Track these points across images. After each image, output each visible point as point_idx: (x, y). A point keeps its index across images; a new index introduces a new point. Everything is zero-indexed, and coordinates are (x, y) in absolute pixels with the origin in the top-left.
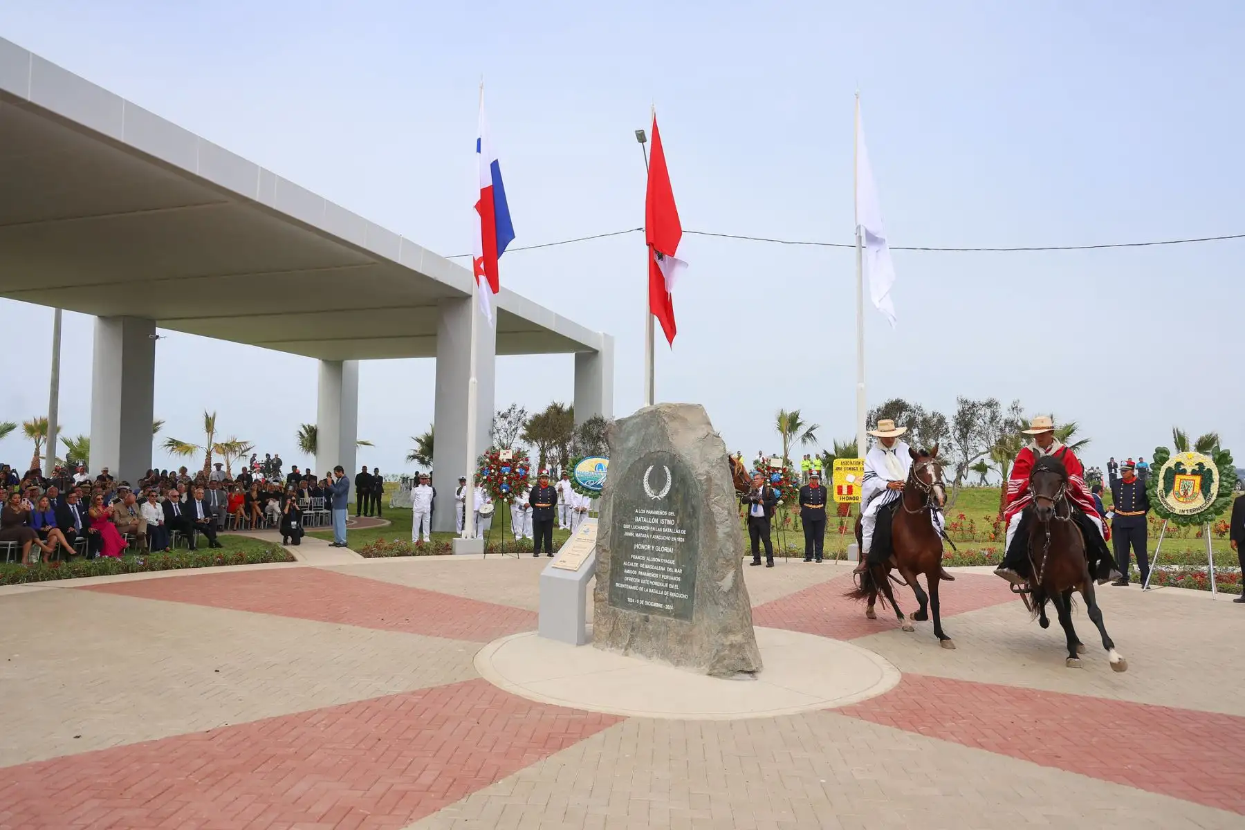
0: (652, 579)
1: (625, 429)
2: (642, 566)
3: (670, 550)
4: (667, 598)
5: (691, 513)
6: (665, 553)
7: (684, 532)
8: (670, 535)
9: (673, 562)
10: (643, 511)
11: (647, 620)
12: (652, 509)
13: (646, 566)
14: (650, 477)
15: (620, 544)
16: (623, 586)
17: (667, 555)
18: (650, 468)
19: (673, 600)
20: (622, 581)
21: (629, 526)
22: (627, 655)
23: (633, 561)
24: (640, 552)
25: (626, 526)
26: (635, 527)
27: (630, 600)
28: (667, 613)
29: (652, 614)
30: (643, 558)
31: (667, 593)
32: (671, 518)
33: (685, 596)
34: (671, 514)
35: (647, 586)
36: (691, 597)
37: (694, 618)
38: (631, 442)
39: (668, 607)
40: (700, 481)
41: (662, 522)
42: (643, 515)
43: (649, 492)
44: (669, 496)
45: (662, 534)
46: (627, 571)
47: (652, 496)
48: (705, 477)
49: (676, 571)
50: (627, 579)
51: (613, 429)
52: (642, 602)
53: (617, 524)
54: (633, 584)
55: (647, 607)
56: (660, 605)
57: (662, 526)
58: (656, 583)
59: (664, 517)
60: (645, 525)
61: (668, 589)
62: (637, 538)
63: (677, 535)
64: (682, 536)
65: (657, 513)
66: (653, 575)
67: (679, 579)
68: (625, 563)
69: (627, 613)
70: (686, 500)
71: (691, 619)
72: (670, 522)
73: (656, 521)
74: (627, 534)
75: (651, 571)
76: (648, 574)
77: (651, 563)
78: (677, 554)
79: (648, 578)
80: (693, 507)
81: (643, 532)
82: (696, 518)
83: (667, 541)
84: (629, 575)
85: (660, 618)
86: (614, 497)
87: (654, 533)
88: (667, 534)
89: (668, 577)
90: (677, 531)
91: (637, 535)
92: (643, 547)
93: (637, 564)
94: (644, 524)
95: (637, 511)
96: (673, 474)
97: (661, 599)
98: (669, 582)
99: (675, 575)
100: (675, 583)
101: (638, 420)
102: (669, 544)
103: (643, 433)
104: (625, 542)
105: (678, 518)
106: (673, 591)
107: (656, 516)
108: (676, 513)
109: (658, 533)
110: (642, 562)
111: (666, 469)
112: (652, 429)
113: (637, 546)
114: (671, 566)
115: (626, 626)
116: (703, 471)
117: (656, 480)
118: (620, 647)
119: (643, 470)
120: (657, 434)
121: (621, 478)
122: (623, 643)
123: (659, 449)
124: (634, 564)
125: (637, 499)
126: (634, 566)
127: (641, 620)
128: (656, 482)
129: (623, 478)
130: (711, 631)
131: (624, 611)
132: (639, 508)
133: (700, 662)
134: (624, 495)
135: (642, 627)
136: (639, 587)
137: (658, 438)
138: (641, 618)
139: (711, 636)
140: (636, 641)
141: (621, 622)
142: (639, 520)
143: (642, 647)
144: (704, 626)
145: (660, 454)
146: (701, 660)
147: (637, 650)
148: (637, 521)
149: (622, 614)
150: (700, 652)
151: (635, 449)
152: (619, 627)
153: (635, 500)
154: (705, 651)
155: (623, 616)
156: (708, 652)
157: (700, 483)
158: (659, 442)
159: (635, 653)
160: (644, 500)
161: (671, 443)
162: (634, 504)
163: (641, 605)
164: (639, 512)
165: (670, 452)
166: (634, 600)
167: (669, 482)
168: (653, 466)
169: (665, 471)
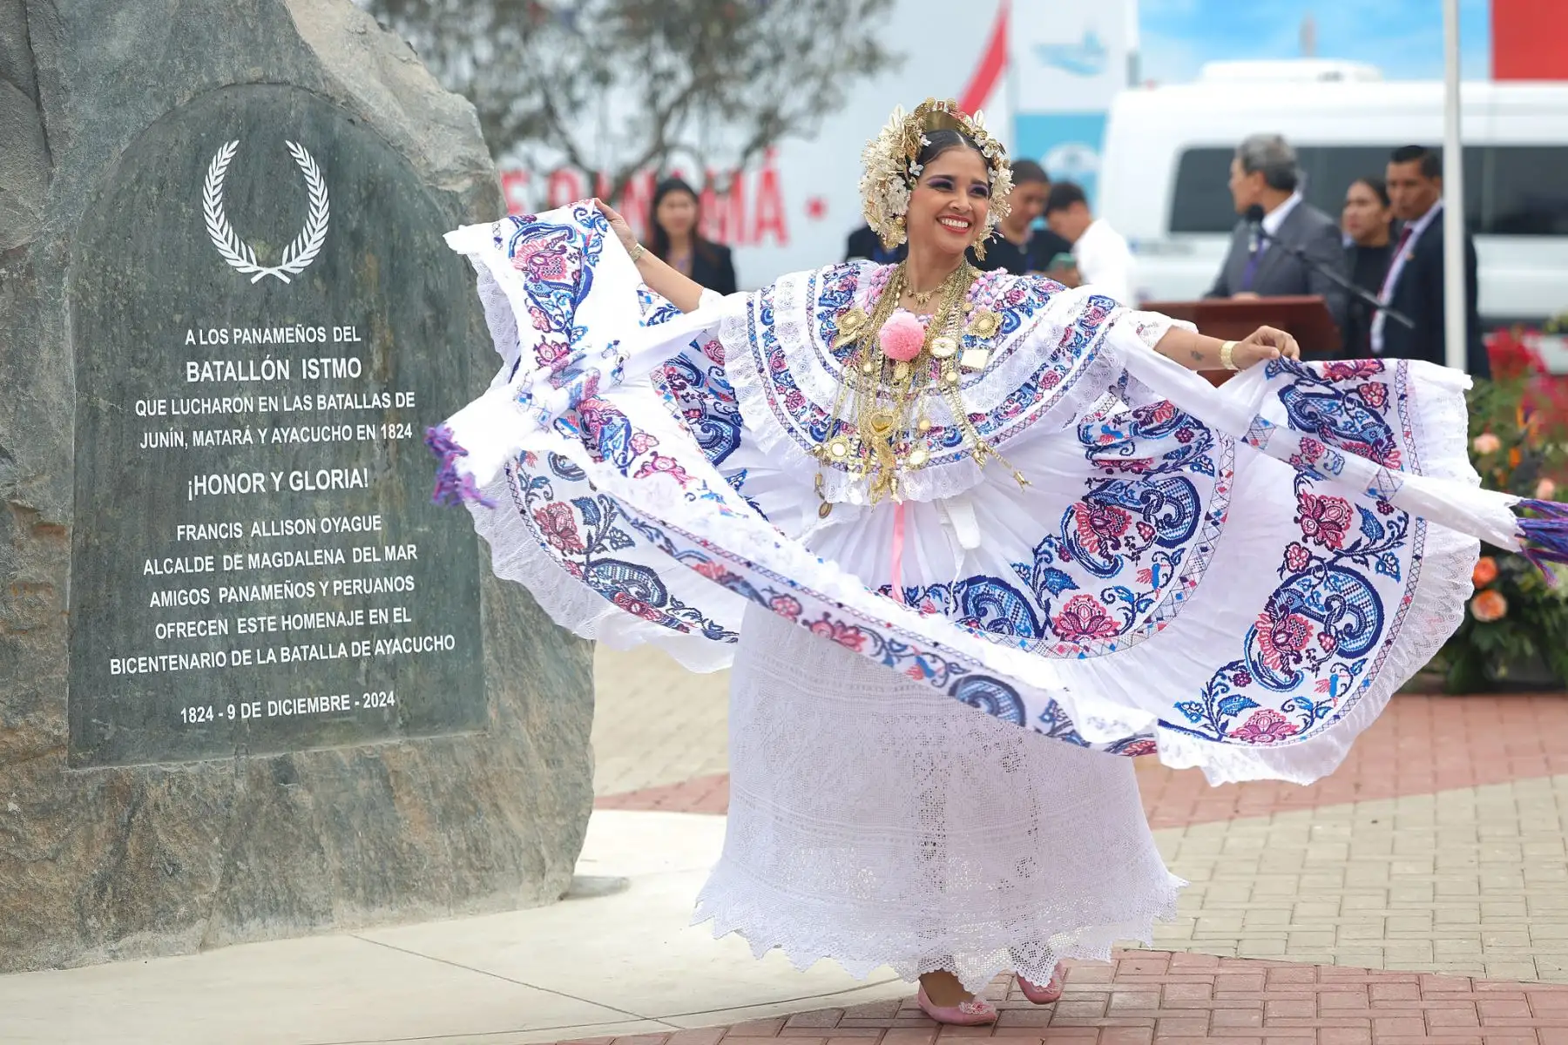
0: (290, 607)
2: (233, 562)
3: (356, 479)
4: (363, 665)
5: (429, 322)
6: (337, 493)
7: (407, 399)
8: (353, 418)
9: (375, 523)
10: (218, 336)
11: (285, 773)
12: (259, 324)
13: (254, 561)
14: (228, 188)
15: (124, 488)
16: (145, 664)
17: (345, 502)
18: (225, 154)
19: (392, 668)
20: (150, 647)
21: (159, 408)
23: (188, 549)
24: (220, 508)
25: (143, 409)
26: (187, 408)
27: (191, 715)
28: (376, 723)
29: (306, 744)
30: (237, 529)
31: (362, 648)
32: (348, 350)
33: (444, 642)
34: (346, 334)
35: (265, 641)
36: (469, 635)
37: (492, 713)
38: (121, 38)
39: (372, 700)
40: (453, 198)
41: (310, 369)
42: (222, 352)
43: (240, 260)
44: (326, 264)
45: (315, 418)
46: (167, 599)
47: (253, 268)
48: (467, 182)
49: (390, 553)
50: (164, 631)
52: (253, 710)
53: (103, 404)
54: (201, 645)
55: (280, 721)
56: (341, 702)
57: (313, 387)
58: (311, 621)
59: (316, 350)
60: (231, 396)
61: (366, 632)
62: (201, 448)
63: (378, 416)
64: (400, 416)
65: (279, 336)
66: (291, 592)
67: (409, 582)
68: (148, 568)
69: (190, 770)
70: (396, 279)
71: (481, 715)
72: (342, 368)
73: (283, 369)
74: (149, 441)
75: (278, 576)
76: (269, 592)
77: (274, 545)
78: (389, 491)
79: (268, 607)
80: (432, 299)
81: (230, 421)
82: (448, 341)
83: (337, 446)
84: (168, 614)
85: (343, 752)
86: (75, 285)
87: (276, 420)
88: (333, 417)
89: (358, 585)
90: (376, 402)
91: (198, 439)
92: (230, 484)
93: (207, 564)
94: (233, 388)
95: (190, 338)
96: (332, 176)
97: (345, 677)
98: (367, 602)
99: (389, 569)
100: (390, 601)
102: (344, 454)
104: (144, 477)
105: (375, 346)
106: (389, 632)
107: (280, 352)
108: (365, 328)
109: (296, 419)
110: (232, 545)
111: (301, 155)
113: (200, 485)
114: (368, 539)
115: (194, 823)
116: (451, 160)
117: (258, 201)
118: (182, 920)
119: (197, 160)
120: (236, 7)
121: (93, 199)
122: (197, 899)
123: (255, 72)
124: (196, 559)
125: (187, 289)
126: (197, 570)
127: (257, 783)
128: (259, 212)
129: (102, 196)
130: (566, 743)
131: (173, 768)
132: (200, 322)
133: (542, 861)
134: (123, 273)
135: (264, 808)
136: (228, 653)
137: (245, 23)
138: (260, 773)
139: (564, 757)
140: (241, 875)
141: (170, 816)
142: (204, 375)
143: (276, 884)
144: (532, 731)
145: (263, 93)
146: (544, 851)
147: (248, 908)
148: (196, 380)
149: (165, 784)
150: (535, 826)
151: (141, 71)
152: (162, 837)
153: (176, 292)
154: (547, 816)
155: (174, 790)
156: (562, 814)
157: (452, 206)
158: (250, 44)
159: (241, 921)
160: (218, 287)
161: (306, 48)
162: (176, 309)
163: (250, 720)
164: (202, 342)
165: (308, 85)
166: (210, 709)
167: (317, 208)
168: (235, 143)
169: (294, 164)
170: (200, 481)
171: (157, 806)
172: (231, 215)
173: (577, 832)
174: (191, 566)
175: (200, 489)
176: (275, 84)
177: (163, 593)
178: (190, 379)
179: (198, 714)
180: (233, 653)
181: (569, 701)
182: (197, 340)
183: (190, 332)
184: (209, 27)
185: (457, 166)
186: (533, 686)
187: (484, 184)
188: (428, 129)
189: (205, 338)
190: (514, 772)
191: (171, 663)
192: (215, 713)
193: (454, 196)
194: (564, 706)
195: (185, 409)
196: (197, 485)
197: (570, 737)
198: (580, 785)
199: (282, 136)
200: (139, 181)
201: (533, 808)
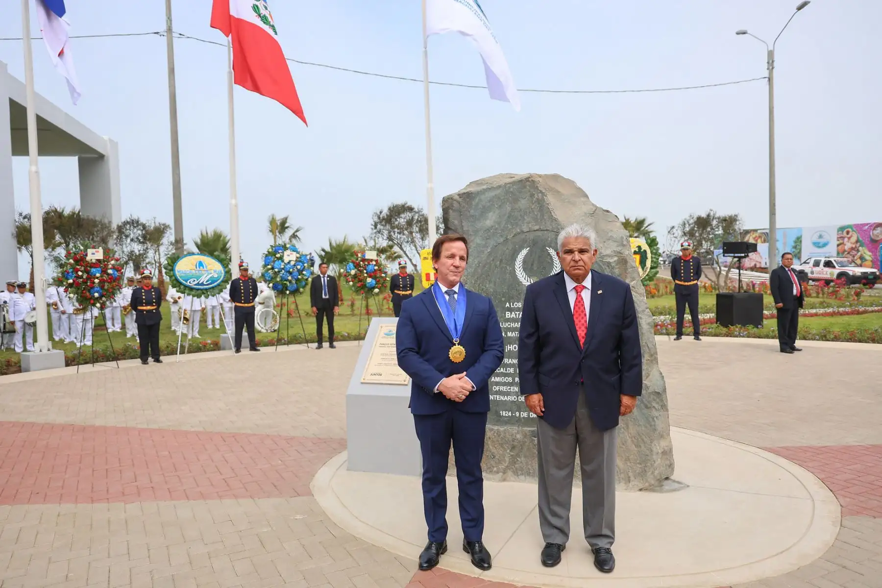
1: (477, 204)
14: (525, 262)
18: (524, 252)
22: (504, 480)
23: (506, 366)
27: (504, 413)
38: (490, 220)
40: (609, 264)
43: (527, 282)
48: (616, 259)
50: (496, 388)
51: (456, 205)
52: (525, 415)
54: (507, 394)
62: (510, 337)
69: (502, 429)
84: (497, 384)
91: (509, 334)
93: (512, 370)
95: (508, 305)
101: (498, 192)
103: (509, 209)
112: (523, 203)
115: (501, 445)
116: (610, 252)
117: (535, 265)
118: (495, 472)
119: (514, 254)
120: (532, 209)
121: (478, 265)
122: (500, 467)
123: (537, 227)
124: (508, 369)
125: (507, 291)
126: (508, 372)
127: (525, 436)
128: (535, 269)
129: (480, 264)
130: (643, 440)
131: (496, 428)
132: (511, 301)
133: (629, 477)
134: (485, 287)
135: (527, 444)
136: (518, 397)
137: (534, 213)
138: (525, 433)
139: (642, 445)
140: (519, 462)
141: (493, 441)
142: (512, 316)
143: (530, 467)
144: (630, 435)
145: (539, 233)
146: (630, 474)
147: (521, 472)
148: (509, 317)
149: (493, 432)
150: (628, 466)
151: (496, 229)
152: (491, 447)
153: (503, 292)
154: (634, 463)
155: (495, 434)
156: (640, 464)
157: (608, 266)
158: (535, 219)
159: (518, 476)
160: (519, 291)
161: (556, 220)
162: (503, 297)
163: (524, 417)
164: (512, 306)
165: (555, 231)
166: (510, 412)
167: (556, 267)
168: (528, 249)
169: (549, 254)
170: (510, 346)
171: (490, 438)
172: (525, 269)
173: (645, 470)
174: (506, 371)
175: (510, 349)
176: (543, 230)
177: (496, 378)
178: (507, 317)
179: (506, 413)
180: (519, 397)
181: (646, 427)
182: (510, 306)
183: (507, 303)
184: (521, 215)
185: (612, 253)
186: (631, 420)
187: (622, 259)
188: (605, 242)
189: (513, 305)
190: (620, 447)
191: (498, 398)
192: (512, 414)
193: (609, 263)
194: (643, 428)
195: (505, 325)
196: (509, 347)
197: (645, 439)
198: (648, 455)
199: (544, 246)
200: (493, 260)
201: (628, 459)
